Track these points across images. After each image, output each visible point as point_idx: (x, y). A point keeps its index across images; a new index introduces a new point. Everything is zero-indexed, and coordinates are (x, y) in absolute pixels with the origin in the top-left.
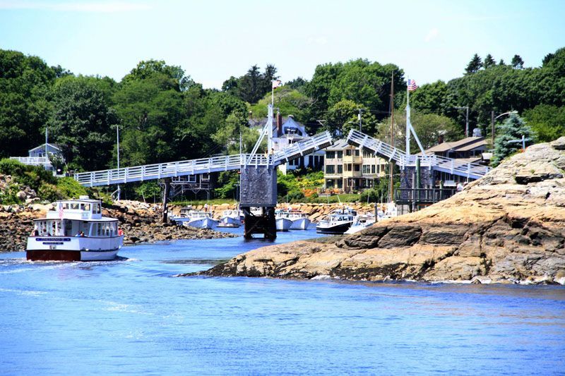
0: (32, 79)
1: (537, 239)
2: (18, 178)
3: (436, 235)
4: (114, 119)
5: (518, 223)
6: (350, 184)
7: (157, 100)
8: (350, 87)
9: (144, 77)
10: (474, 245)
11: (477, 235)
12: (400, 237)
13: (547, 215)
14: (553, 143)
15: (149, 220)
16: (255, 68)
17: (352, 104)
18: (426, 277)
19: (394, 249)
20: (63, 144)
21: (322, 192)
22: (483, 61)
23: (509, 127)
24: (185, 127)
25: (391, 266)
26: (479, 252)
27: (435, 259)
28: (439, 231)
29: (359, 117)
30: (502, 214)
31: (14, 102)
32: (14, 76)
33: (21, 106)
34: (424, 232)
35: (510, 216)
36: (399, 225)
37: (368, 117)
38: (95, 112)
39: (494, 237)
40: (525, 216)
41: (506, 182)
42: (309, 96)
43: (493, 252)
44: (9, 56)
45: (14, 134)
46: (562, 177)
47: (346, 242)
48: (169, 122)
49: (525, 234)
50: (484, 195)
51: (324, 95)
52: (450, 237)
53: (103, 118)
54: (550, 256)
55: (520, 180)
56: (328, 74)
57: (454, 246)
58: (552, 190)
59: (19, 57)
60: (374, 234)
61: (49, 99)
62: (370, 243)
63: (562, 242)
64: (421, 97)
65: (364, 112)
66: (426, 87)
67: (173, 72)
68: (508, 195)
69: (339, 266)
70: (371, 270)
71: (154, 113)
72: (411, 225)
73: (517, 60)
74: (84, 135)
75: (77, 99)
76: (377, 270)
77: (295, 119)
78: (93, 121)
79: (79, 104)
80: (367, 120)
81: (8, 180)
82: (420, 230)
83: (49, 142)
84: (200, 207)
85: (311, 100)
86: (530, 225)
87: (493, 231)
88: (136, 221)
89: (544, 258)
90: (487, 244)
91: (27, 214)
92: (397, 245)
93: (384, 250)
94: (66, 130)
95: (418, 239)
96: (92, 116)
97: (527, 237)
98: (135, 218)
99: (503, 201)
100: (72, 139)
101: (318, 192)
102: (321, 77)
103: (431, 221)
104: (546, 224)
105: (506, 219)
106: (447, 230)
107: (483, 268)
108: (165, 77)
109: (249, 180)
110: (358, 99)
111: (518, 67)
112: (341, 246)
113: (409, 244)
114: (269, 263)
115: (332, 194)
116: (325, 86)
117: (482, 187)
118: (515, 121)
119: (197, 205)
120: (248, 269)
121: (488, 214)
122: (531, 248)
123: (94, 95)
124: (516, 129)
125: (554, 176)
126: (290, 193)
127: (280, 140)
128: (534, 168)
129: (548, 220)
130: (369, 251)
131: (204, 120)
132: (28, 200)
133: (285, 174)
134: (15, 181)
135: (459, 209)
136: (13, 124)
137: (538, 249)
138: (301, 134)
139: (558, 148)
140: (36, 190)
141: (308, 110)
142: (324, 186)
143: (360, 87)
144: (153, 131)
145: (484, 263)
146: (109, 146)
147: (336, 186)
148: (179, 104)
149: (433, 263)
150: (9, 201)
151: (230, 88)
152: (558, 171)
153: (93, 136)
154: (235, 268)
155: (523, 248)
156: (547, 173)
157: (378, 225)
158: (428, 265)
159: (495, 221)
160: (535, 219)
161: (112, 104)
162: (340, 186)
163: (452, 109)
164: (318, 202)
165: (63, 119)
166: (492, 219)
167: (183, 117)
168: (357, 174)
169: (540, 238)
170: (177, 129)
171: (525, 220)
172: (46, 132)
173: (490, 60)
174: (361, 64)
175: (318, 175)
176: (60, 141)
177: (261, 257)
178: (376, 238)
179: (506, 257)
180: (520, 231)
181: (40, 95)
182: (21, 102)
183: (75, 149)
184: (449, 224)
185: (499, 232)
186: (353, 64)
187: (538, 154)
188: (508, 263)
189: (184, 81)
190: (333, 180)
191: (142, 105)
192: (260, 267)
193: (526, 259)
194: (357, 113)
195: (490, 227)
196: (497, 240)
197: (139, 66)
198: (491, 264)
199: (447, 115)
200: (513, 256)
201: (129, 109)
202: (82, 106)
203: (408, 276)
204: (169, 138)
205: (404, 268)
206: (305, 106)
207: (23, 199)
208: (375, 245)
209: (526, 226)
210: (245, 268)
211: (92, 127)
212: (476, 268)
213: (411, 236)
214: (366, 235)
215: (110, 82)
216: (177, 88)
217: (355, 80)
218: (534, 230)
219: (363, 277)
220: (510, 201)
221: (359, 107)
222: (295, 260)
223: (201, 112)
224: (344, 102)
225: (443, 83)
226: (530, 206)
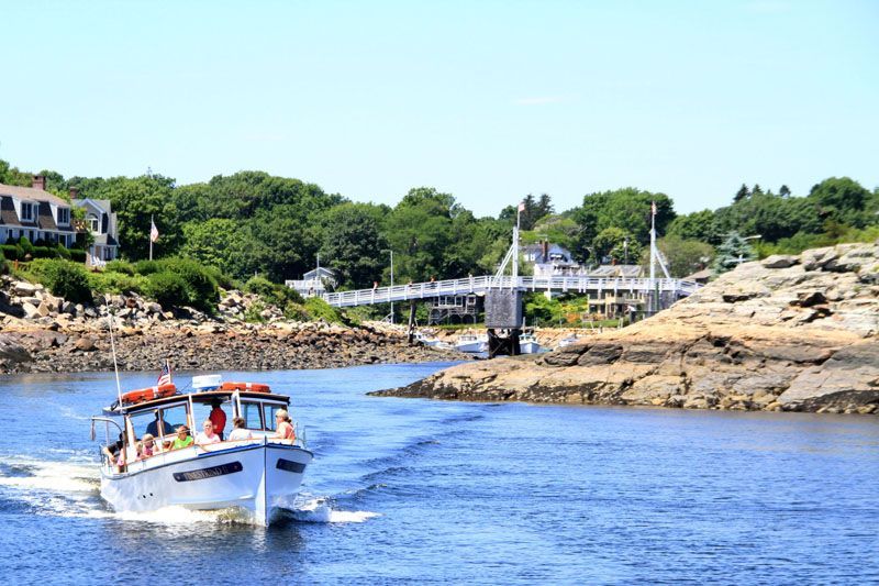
0: (309, 205)
1: (738, 358)
2: (265, 297)
3: (637, 353)
4: (383, 244)
5: (719, 342)
6: (613, 310)
7: (425, 226)
8: (619, 215)
9: (415, 204)
10: (675, 364)
11: (679, 354)
12: (600, 355)
13: (749, 335)
14: (764, 262)
15: (395, 340)
16: (530, 197)
17: (619, 232)
18: (624, 396)
19: (594, 367)
20: (336, 267)
21: (585, 318)
22: (750, 190)
23: (729, 247)
24: (453, 252)
25: (589, 384)
26: (679, 371)
27: (635, 378)
28: (640, 349)
29: (625, 244)
30: (705, 333)
31: (291, 228)
32: (292, 202)
33: (298, 231)
34: (625, 350)
35: (713, 334)
36: (599, 343)
37: (634, 244)
38: (367, 237)
39: (695, 355)
40: (727, 335)
41: (713, 301)
42: (578, 223)
43: (693, 371)
44: (289, 184)
45: (289, 258)
46: (769, 296)
47: (546, 360)
48: (437, 247)
49: (726, 353)
50: (688, 314)
51: (592, 222)
52: (649, 355)
53: (373, 243)
54: (751, 376)
55: (727, 299)
56: (596, 202)
57: (655, 365)
58: (758, 309)
59: (297, 185)
60: (574, 352)
61: (324, 225)
62: (570, 361)
63: (764, 361)
64: (687, 224)
65: (630, 239)
66: (693, 215)
67: (444, 199)
68: (713, 314)
69: (537, 384)
70: (569, 388)
71: (423, 239)
72: (612, 343)
73: (785, 190)
74: (356, 259)
75: (350, 224)
76: (575, 389)
77: (562, 246)
78: (365, 247)
79: (351, 230)
80: (634, 248)
81: (254, 299)
82: (621, 348)
83: (321, 265)
84: (465, 331)
85: (580, 228)
86: (732, 344)
87: (695, 350)
88: (381, 341)
89: (745, 377)
90: (688, 363)
91: (268, 332)
92: (598, 363)
93: (584, 369)
94: (338, 254)
95: (618, 357)
96: (363, 242)
97: (728, 356)
98: (381, 338)
99: (707, 320)
100: (344, 263)
101: (581, 318)
102: (591, 205)
103: (633, 339)
104: (748, 343)
105: (708, 338)
106: (648, 349)
107: (682, 387)
108: (435, 204)
109: (494, 302)
110: (626, 226)
111: (785, 197)
112: (540, 364)
113: (610, 362)
114: (468, 380)
115: (595, 320)
116: (595, 214)
117: (688, 305)
118: (735, 241)
119: (462, 329)
120: (446, 386)
121: (691, 333)
122: (732, 367)
123: (366, 221)
124: (736, 249)
125: (763, 295)
126: (554, 318)
127: (545, 266)
128: (742, 287)
129: (751, 339)
130: (568, 369)
131: (471, 246)
132: (272, 319)
133: (549, 299)
134: (262, 300)
135: (663, 326)
136: (288, 249)
137: (739, 368)
138: (566, 260)
139: (768, 267)
140: (283, 309)
141: (577, 238)
142: (588, 311)
143: (628, 215)
144: (421, 256)
145: (684, 382)
146: (379, 270)
147: (599, 312)
148: (447, 230)
149: (632, 382)
150: (252, 319)
151: (508, 217)
152: (767, 290)
153: (365, 261)
154: (433, 385)
155: (724, 367)
156: (755, 291)
157: (578, 342)
158: (627, 384)
159: (697, 340)
160: (737, 337)
161: (383, 230)
162: (603, 312)
163: (715, 237)
164: (580, 327)
165: (337, 244)
166: (694, 337)
167: (450, 242)
168: (620, 301)
169: (741, 357)
170: (445, 254)
171: (728, 339)
172: (318, 256)
173: (757, 189)
174: (631, 193)
175: (582, 300)
176: (332, 265)
177: (459, 374)
178: (576, 356)
179: (708, 377)
180: (721, 349)
181: (316, 221)
182: (297, 227)
183: (346, 273)
184: (651, 342)
185: (701, 350)
186: (621, 192)
187: (747, 272)
188: (709, 382)
189: (455, 208)
190: (596, 306)
191: (412, 230)
192: (458, 385)
193: (726, 378)
194: (623, 240)
195: (692, 345)
196: (698, 359)
197: (411, 193)
198: (690, 383)
199: (710, 242)
200: (713, 375)
201: (398, 234)
202: (355, 231)
203: (606, 395)
204: (436, 263)
205: (603, 387)
206: (574, 234)
207: (267, 318)
208: (575, 363)
209: (727, 345)
210: (442, 385)
211: (364, 252)
212: (676, 387)
213: (611, 354)
214: (566, 352)
215: (385, 210)
216: (447, 214)
217: (623, 208)
218: (736, 349)
219: (560, 395)
220: (714, 320)
221: (625, 234)
222: (494, 377)
223: (469, 238)
224: (611, 229)
225: (710, 212)
226: (735, 324)
